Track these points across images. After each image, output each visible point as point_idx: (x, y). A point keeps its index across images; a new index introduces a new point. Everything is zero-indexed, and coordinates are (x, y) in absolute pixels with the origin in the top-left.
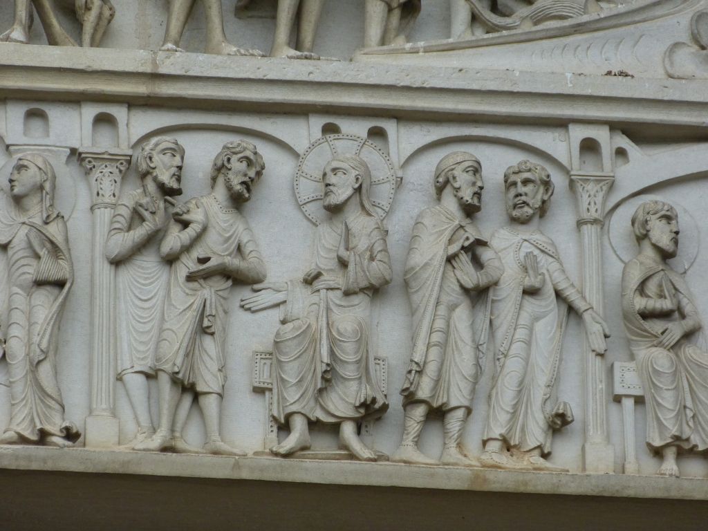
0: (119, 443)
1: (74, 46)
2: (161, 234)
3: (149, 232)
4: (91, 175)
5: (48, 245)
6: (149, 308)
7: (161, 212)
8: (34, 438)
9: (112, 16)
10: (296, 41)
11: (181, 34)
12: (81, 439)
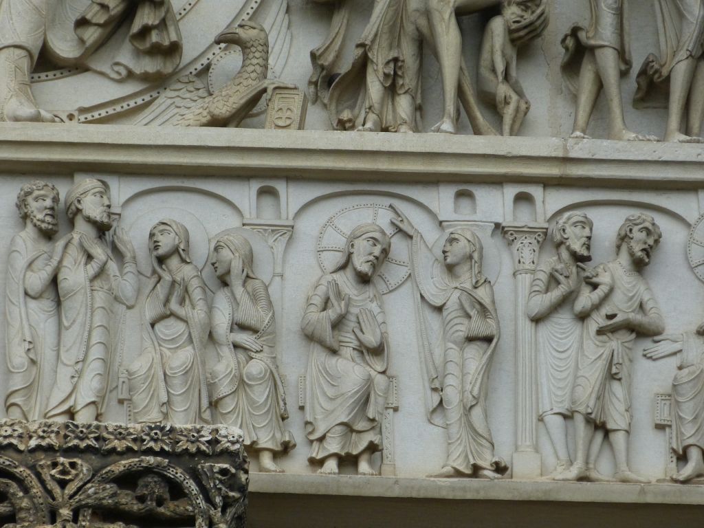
0: (542, 475)
1: (495, 135)
2: (574, 295)
3: (564, 294)
4: (513, 246)
5: (478, 306)
6: (565, 359)
7: (574, 276)
8: (468, 471)
9: (528, 108)
10: (686, 128)
11: (587, 123)
12: (509, 472)
